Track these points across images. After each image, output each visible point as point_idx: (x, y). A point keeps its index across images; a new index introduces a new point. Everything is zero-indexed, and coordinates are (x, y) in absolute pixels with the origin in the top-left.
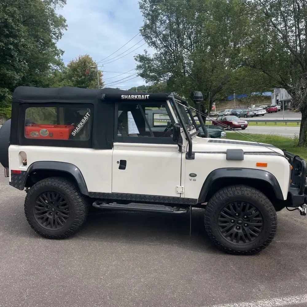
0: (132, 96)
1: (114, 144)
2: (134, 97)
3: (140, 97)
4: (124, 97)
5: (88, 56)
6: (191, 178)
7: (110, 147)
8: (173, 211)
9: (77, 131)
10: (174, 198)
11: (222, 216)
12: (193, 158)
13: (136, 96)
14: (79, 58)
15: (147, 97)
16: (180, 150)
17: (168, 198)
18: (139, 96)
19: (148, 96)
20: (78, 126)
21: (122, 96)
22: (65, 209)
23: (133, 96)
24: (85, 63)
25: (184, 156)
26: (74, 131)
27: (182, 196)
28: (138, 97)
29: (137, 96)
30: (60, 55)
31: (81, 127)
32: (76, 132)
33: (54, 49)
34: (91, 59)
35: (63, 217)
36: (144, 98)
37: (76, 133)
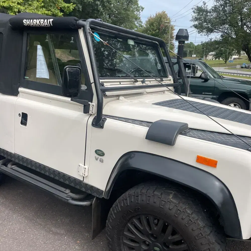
0: (34, 20)
2: (36, 23)
3: (43, 22)
4: (26, 22)
5: (164, 12)
6: (97, 156)
7: (15, 93)
8: (68, 200)
10: (75, 180)
12: (102, 127)
13: (38, 21)
14: (156, 14)
15: (50, 22)
17: (69, 178)
18: (41, 20)
19: (51, 20)
21: (24, 21)
24: (161, 18)
27: (86, 181)
28: (40, 22)
29: (39, 20)
30: (141, 11)
33: (136, 6)
34: (166, 15)
36: (47, 24)
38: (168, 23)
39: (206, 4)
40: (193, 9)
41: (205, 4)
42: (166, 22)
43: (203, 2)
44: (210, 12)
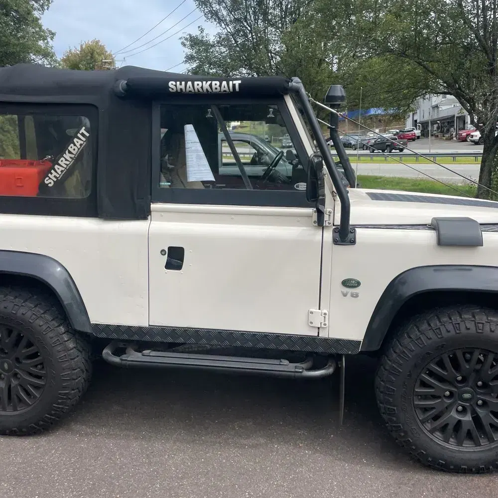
0: (196, 83)
1: (153, 206)
2: (202, 87)
3: (217, 86)
4: (176, 86)
5: (97, 42)
6: (346, 290)
7: (143, 214)
8: (301, 372)
9: (58, 176)
10: (302, 339)
11: (424, 384)
12: (353, 242)
13: (206, 85)
14: (81, 46)
15: (234, 85)
16: (320, 222)
17: (289, 338)
18: (214, 83)
19: (237, 83)
20: (60, 162)
21: (171, 84)
22: (36, 366)
23: (200, 83)
25: (329, 235)
26: (50, 175)
27: (323, 335)
28: (211, 85)
29: (209, 82)
30: (49, 40)
31: (67, 165)
32: (55, 176)
33: (37, 29)
34: (102, 48)
35: (31, 385)
36: (226, 88)
37: (55, 180)
38: (110, 63)
39: (205, 32)
40: (181, 38)
41: (202, 31)
42: (105, 62)
43: (199, 27)
44: (213, 46)
